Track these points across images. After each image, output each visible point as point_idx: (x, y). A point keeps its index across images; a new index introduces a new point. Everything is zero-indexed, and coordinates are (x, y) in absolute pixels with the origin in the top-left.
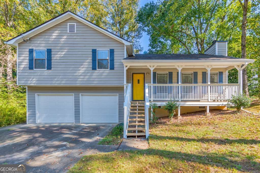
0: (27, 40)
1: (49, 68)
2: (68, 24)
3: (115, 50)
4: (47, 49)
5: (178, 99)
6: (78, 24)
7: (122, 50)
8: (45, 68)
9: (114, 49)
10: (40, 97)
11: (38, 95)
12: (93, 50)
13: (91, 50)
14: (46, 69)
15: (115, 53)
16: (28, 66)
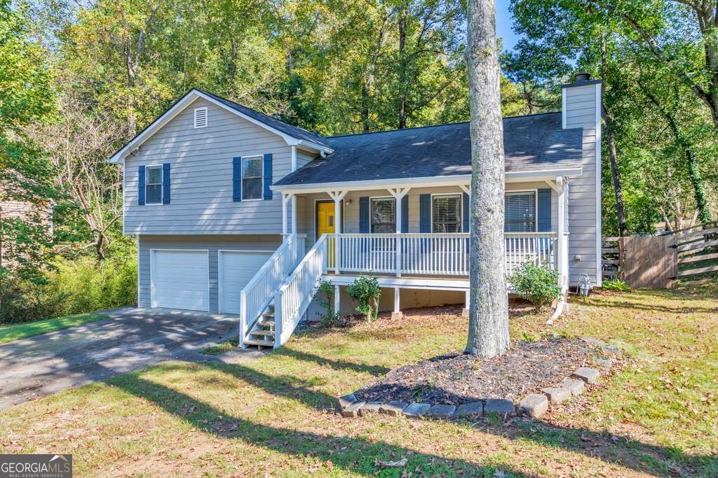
0: (136, 151)
1: (167, 201)
2: (196, 110)
3: (274, 157)
4: (164, 165)
5: (393, 271)
6: (211, 108)
7: (286, 155)
8: (160, 202)
9: (271, 154)
10: (157, 254)
11: (155, 251)
12: (235, 159)
13: (231, 161)
14: (162, 204)
15: (274, 163)
16: (137, 199)
